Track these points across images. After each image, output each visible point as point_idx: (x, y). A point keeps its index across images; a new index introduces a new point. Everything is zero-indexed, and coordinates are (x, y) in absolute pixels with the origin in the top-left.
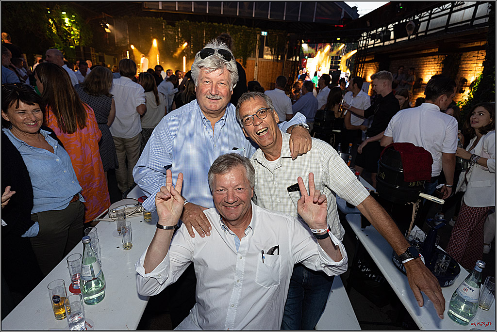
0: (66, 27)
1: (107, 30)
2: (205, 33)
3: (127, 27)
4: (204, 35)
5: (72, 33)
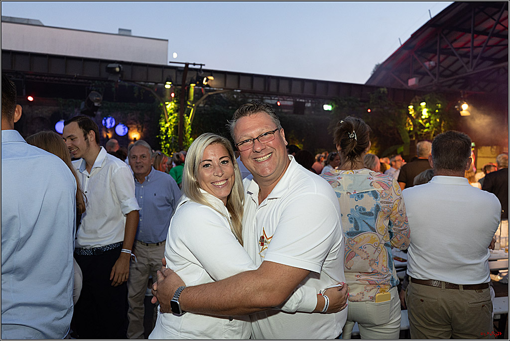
0: (422, 119)
1: (463, 113)
5: (427, 125)
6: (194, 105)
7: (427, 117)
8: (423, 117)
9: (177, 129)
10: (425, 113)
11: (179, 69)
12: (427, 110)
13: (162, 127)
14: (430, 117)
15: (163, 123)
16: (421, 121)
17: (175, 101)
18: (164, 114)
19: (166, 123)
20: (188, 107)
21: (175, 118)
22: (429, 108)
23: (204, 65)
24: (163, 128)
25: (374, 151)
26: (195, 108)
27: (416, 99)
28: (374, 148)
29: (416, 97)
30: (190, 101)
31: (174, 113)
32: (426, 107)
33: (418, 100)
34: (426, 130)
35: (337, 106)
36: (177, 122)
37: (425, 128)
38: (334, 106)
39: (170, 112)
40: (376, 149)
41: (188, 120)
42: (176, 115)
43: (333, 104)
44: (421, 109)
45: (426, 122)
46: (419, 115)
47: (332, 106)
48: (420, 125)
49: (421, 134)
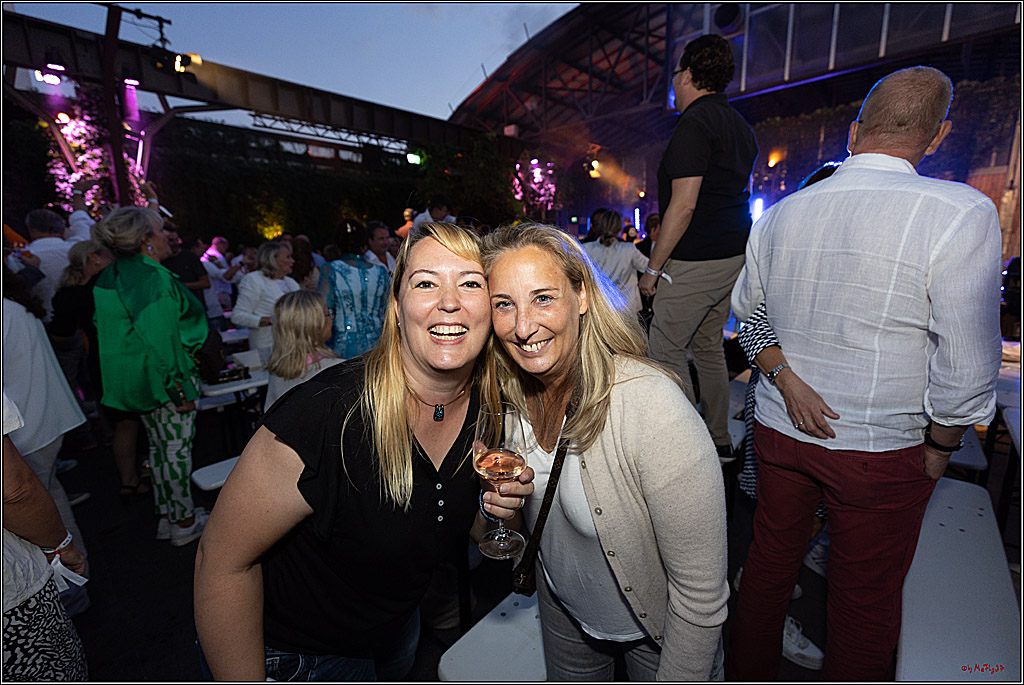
0: (535, 184)
1: (594, 174)
2: (822, 136)
3: (644, 164)
4: (822, 139)
5: (542, 191)
6: (143, 133)
7: (541, 180)
8: (536, 180)
9: (111, 186)
10: (537, 174)
11: (80, 34)
12: (539, 170)
13: (62, 181)
14: (544, 181)
15: (61, 172)
16: (533, 186)
17: (87, 118)
18: (58, 149)
19: (70, 171)
20: (128, 136)
21: (99, 161)
22: (542, 168)
23: (169, 22)
24: (65, 184)
26: (148, 140)
27: (525, 154)
29: (525, 151)
30: (130, 123)
31: (92, 147)
32: (539, 165)
33: (527, 156)
34: (542, 199)
35: (430, 157)
36: (106, 170)
37: (540, 196)
38: (425, 157)
39: (76, 144)
41: (137, 166)
42: (97, 152)
43: (423, 153)
44: (533, 169)
45: (540, 188)
46: (531, 177)
47: (421, 157)
48: (534, 191)
49: (534, 205)
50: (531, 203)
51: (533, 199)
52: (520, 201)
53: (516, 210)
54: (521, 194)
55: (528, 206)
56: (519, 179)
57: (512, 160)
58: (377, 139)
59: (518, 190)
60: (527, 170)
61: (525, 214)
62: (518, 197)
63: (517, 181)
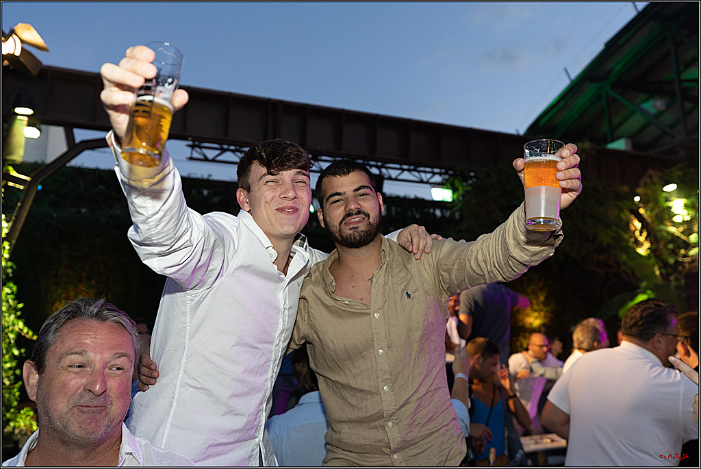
7: (688, 218)
8: (676, 219)
12: (683, 201)
14: (694, 218)
16: (672, 229)
22: (687, 197)
25: (542, 314)
27: (651, 177)
28: (541, 306)
29: (651, 172)
32: (680, 194)
33: (655, 179)
37: (688, 246)
40: (545, 309)
44: (667, 200)
45: (688, 232)
46: (665, 215)
47: (455, 190)
48: (674, 239)
49: (677, 262)
50: (671, 261)
51: (674, 253)
52: (648, 257)
53: (638, 273)
54: (647, 245)
55: (664, 265)
56: (640, 218)
57: (625, 189)
58: (379, 168)
59: (641, 239)
60: (656, 201)
61: (660, 281)
62: (643, 251)
63: (638, 225)
